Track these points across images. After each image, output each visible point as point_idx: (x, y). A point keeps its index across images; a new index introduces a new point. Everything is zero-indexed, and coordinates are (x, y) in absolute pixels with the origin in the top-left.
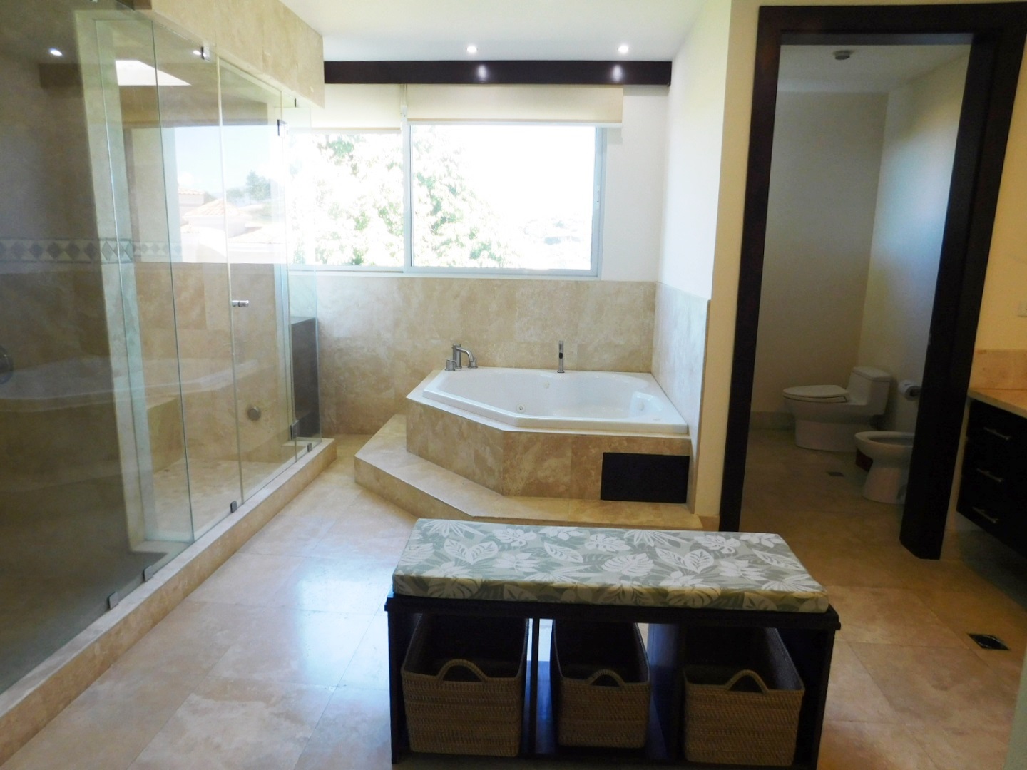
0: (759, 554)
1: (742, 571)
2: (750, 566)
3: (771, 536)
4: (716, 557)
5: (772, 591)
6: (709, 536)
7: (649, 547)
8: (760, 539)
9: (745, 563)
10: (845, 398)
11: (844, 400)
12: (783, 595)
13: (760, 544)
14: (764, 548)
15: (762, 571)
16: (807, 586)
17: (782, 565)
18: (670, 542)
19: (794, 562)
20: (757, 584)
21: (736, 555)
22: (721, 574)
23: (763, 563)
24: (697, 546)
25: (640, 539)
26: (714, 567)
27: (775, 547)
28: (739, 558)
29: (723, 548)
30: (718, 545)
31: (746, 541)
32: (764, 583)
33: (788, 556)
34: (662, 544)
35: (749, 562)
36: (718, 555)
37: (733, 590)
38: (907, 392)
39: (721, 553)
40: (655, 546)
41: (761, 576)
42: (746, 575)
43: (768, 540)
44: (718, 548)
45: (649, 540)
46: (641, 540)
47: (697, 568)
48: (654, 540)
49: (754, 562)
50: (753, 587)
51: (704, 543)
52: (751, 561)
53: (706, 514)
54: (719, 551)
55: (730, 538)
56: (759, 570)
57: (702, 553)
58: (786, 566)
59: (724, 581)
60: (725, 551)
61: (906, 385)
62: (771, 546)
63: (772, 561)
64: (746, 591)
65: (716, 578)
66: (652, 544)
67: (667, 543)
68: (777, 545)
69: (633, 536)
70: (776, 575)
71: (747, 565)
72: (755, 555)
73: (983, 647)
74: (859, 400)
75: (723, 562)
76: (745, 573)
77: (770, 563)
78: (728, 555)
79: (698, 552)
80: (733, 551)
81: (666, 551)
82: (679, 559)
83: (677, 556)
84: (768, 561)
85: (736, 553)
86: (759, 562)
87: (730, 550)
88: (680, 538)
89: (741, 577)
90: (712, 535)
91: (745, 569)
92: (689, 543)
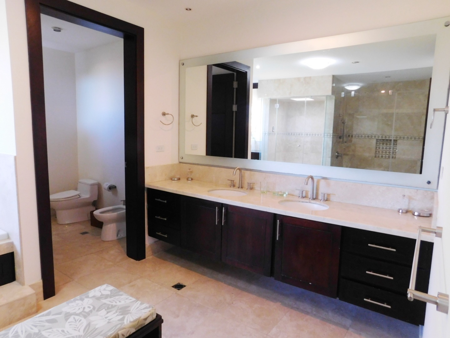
0: (107, 301)
1: (106, 318)
2: (108, 313)
3: (104, 286)
4: (85, 317)
5: (131, 322)
6: (71, 304)
7: (35, 334)
8: (100, 292)
9: (103, 312)
10: (79, 195)
11: (79, 197)
12: (138, 321)
13: (102, 295)
14: (107, 297)
15: (116, 312)
16: (144, 309)
17: (123, 302)
18: (49, 321)
19: (127, 297)
20: (120, 322)
21: (96, 309)
22: (96, 327)
23: (113, 307)
24: (68, 316)
25: (24, 331)
26: (89, 325)
27: (111, 293)
28: (98, 311)
29: (84, 308)
30: (80, 307)
31: (94, 297)
32: (122, 319)
33: (121, 295)
34: (44, 326)
35: (106, 310)
36: (85, 315)
37: (111, 335)
38: (108, 188)
39: (85, 312)
40: (40, 331)
41: (118, 315)
42: (110, 320)
43: (105, 290)
44: (81, 310)
45: (32, 329)
46: (26, 332)
47: (79, 331)
48: (36, 326)
49: (109, 308)
50: (120, 325)
51: (71, 310)
52: (106, 308)
53: (33, 282)
54: (83, 311)
55: (84, 299)
56: (114, 312)
57: (74, 318)
58: (125, 302)
59: (102, 331)
60: (87, 310)
61: (107, 185)
62: (109, 293)
63: (116, 302)
64: (119, 331)
65: (96, 332)
66: (36, 330)
67: (47, 324)
68: (111, 291)
69: (17, 332)
70: (124, 311)
71: (105, 312)
72: (105, 304)
73: (179, 290)
74: (86, 195)
75: (92, 318)
76: (108, 318)
77: (115, 304)
78: (91, 311)
79: (71, 319)
80: (92, 307)
81: (50, 330)
82: (63, 331)
83: (60, 330)
84: (114, 304)
85: (94, 308)
86: (110, 306)
87: (89, 307)
88: (53, 315)
89: (108, 322)
90: (72, 302)
91: (106, 316)
92: (61, 315)
